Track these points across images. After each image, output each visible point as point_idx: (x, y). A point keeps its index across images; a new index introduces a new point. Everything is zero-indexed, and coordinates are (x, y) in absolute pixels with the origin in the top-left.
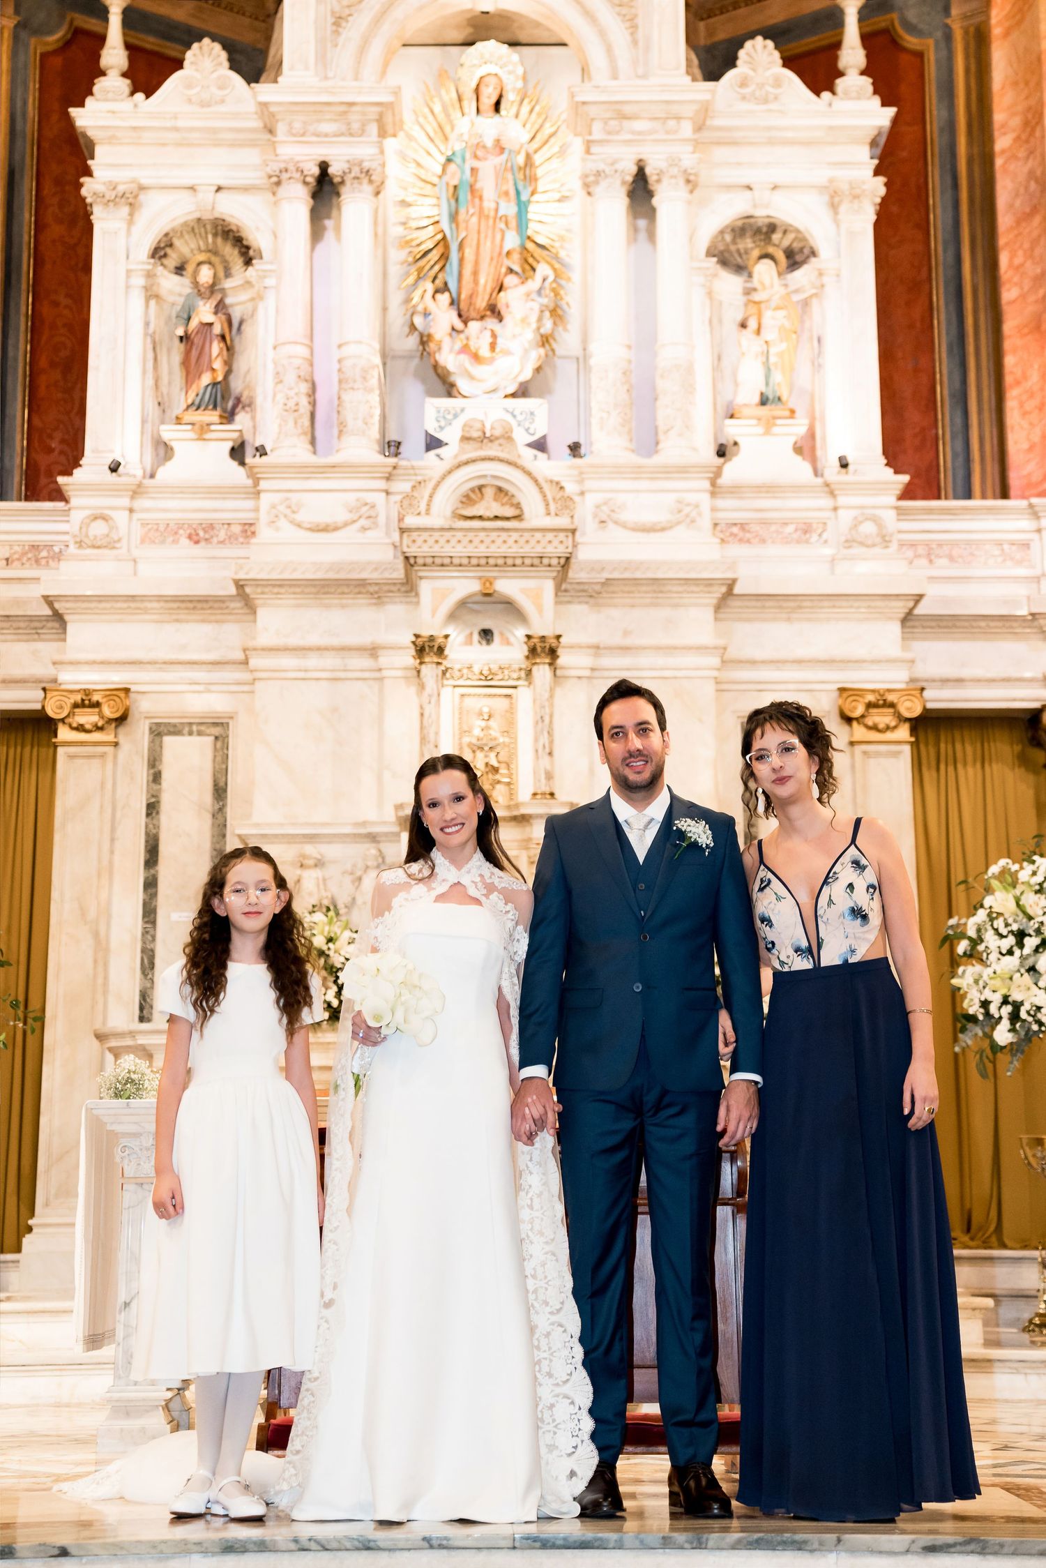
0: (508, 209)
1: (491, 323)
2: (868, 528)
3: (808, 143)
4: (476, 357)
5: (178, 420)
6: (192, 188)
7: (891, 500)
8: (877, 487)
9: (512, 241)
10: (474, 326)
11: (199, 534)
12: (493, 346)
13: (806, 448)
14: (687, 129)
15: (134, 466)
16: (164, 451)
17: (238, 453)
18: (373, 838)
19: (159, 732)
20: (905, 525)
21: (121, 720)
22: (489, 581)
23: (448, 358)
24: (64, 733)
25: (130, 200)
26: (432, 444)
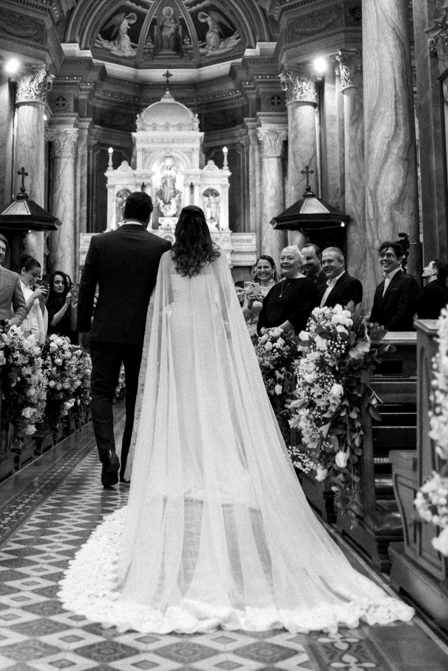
0: (172, 186)
1: (169, 205)
2: (226, 239)
3: (218, 177)
4: (167, 211)
6: (123, 185)
7: (229, 235)
8: (228, 233)
9: (172, 191)
10: (166, 206)
12: (169, 209)
13: (217, 226)
14: (199, 177)
20: (233, 237)
23: (163, 210)
25: (113, 187)
26: (160, 225)
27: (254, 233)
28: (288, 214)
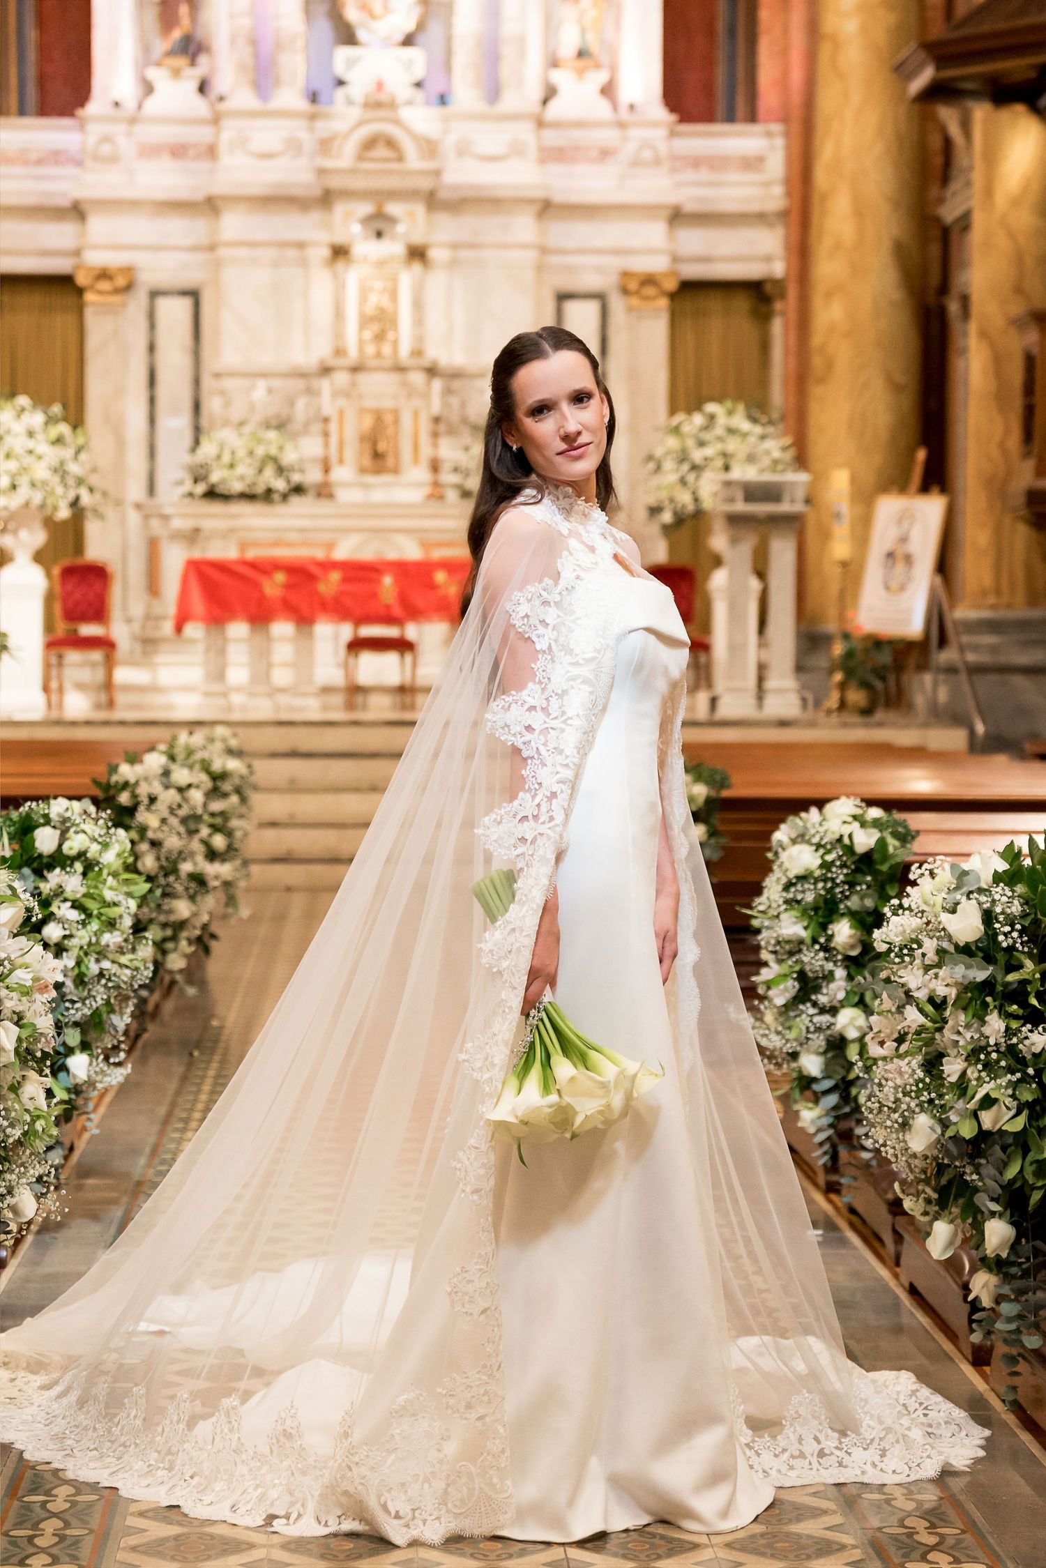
2: (647, 154)
4: (372, 16)
5: (158, 64)
7: (661, 133)
8: (654, 124)
11: (178, 151)
12: (385, 7)
13: (608, 91)
15: (130, 103)
16: (148, 88)
17: (203, 88)
18: (301, 374)
19: (154, 294)
20: (680, 142)
21: (129, 288)
22: (380, 206)
23: (352, 15)
24: (89, 297)
26: (341, 83)
27: (777, 128)
28: (986, 28)
